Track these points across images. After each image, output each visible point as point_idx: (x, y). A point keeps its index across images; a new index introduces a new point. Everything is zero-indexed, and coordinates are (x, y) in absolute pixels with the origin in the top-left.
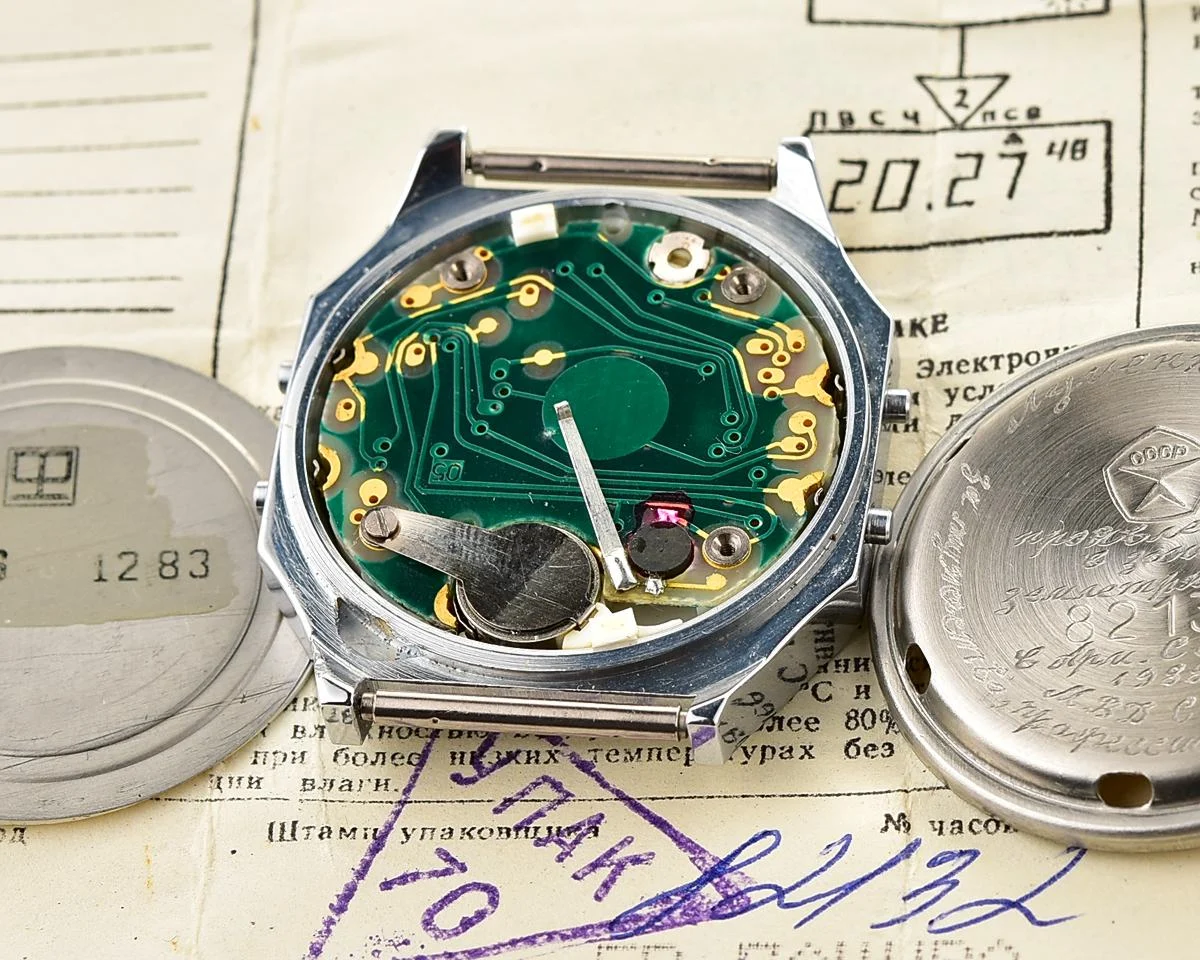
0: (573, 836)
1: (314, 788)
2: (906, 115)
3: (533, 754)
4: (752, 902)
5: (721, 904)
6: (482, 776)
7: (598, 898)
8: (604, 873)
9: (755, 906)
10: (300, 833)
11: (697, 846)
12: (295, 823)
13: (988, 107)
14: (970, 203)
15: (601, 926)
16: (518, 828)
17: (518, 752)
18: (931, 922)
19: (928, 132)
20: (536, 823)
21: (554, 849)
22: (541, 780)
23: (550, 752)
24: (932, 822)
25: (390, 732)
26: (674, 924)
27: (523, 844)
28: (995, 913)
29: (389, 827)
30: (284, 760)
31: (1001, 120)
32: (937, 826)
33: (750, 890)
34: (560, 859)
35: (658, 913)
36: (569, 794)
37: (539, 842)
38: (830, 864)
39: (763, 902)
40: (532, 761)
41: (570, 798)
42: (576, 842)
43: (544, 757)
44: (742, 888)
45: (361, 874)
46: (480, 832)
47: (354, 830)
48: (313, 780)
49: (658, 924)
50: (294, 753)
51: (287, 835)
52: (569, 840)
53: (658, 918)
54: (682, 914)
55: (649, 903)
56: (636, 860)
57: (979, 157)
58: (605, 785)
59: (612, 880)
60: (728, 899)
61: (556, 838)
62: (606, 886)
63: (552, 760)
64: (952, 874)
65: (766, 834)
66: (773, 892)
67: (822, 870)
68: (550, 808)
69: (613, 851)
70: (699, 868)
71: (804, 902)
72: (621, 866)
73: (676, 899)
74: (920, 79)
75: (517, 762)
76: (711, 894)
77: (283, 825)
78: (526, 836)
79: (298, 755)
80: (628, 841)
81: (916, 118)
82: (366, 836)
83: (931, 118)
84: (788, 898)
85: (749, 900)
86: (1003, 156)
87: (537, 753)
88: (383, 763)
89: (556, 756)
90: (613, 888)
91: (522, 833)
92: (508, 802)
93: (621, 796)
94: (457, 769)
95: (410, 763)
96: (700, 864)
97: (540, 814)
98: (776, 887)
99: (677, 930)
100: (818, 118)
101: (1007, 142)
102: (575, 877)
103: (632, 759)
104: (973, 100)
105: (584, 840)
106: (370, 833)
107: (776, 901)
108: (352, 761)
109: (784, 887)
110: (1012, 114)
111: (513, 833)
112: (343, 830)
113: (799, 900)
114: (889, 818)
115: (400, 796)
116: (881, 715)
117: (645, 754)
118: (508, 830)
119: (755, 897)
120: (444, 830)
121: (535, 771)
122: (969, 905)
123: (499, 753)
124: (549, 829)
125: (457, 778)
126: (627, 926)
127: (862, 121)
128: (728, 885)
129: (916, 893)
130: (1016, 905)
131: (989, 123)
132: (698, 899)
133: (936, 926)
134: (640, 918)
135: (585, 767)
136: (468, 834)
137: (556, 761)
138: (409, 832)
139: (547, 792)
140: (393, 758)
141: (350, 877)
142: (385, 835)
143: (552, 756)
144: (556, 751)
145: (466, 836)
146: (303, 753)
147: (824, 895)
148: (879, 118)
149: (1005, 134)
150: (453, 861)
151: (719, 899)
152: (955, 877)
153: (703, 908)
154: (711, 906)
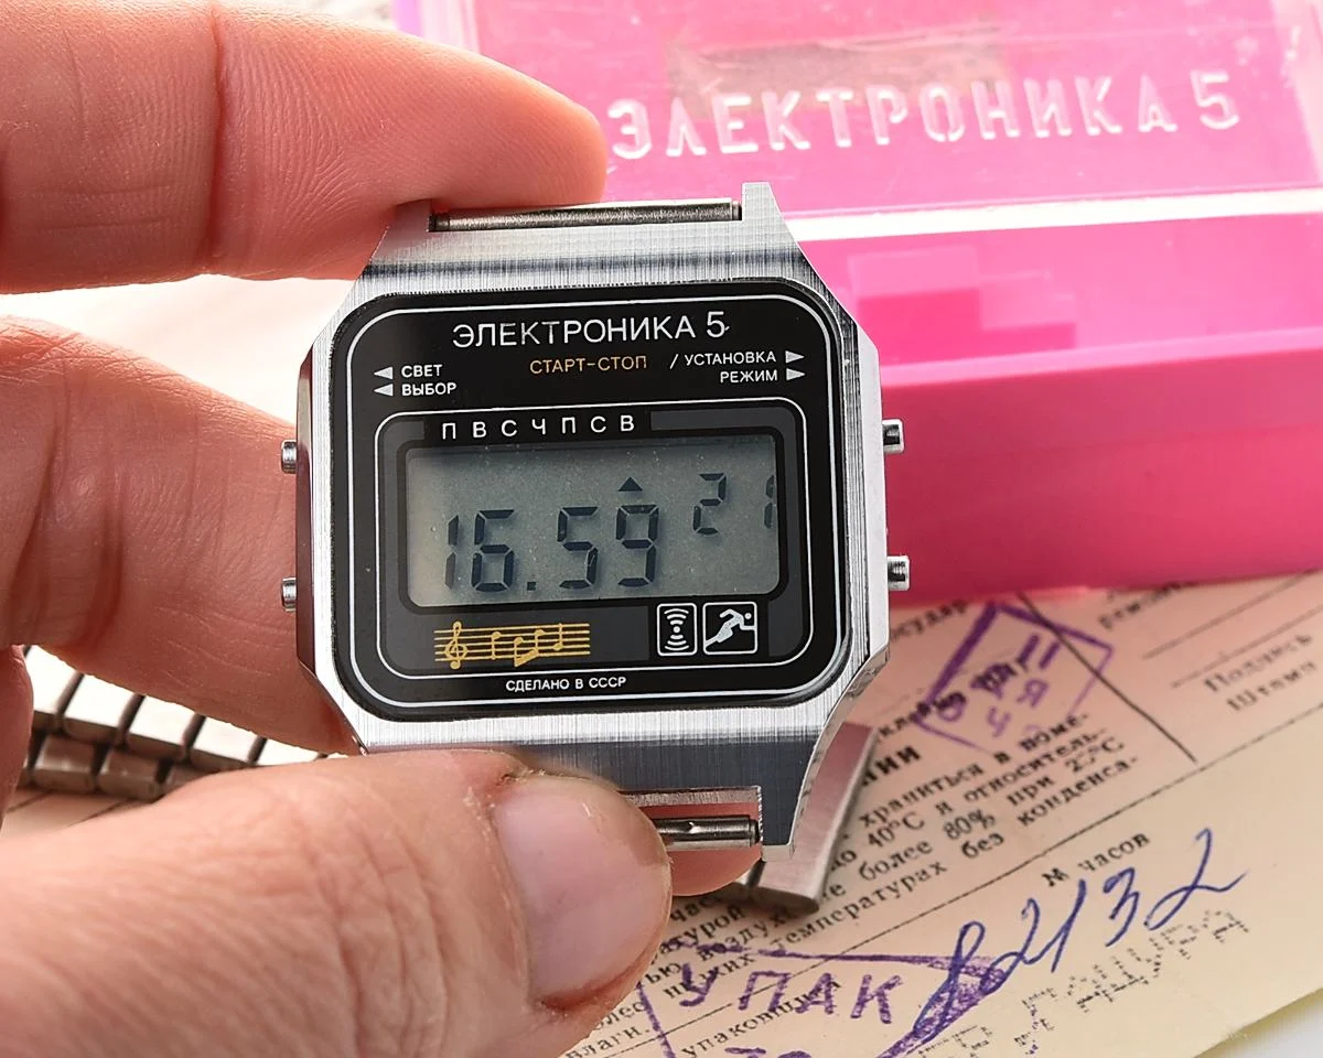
4: (1005, 970)
5: (982, 983)
7: (887, 1022)
9: (1008, 973)
15: (907, 1038)
18: (1146, 924)
26: (961, 1012)
28: (1185, 898)
33: (995, 962)
35: (942, 1010)
37: (800, 1010)
38: (1036, 922)
39: (1012, 967)
41: (789, 976)
44: (988, 966)
49: (949, 1017)
53: (946, 1013)
54: (960, 1002)
55: (928, 1007)
56: (888, 986)
59: (885, 1005)
60: (985, 978)
61: (810, 1002)
62: (884, 1012)
65: (967, 927)
66: (1013, 958)
69: (864, 989)
71: (1043, 953)
73: (946, 995)
76: (967, 981)
78: (784, 1011)
80: (868, 978)
84: (1028, 956)
85: (1000, 970)
96: (940, 966)
98: (1012, 954)
99: (965, 1016)
102: (854, 1017)
107: (1021, 963)
109: (1019, 950)
113: (1037, 954)
119: (1004, 966)
122: (1163, 902)
126: (927, 1029)
128: (975, 969)
129: (1116, 911)
130: (1193, 887)
132: (962, 987)
133: (1152, 924)
134: (930, 1021)
138: (690, 1050)
147: (1052, 942)
150: (746, 1051)
151: (977, 980)
152: (1133, 890)
153: (972, 991)
154: (977, 988)
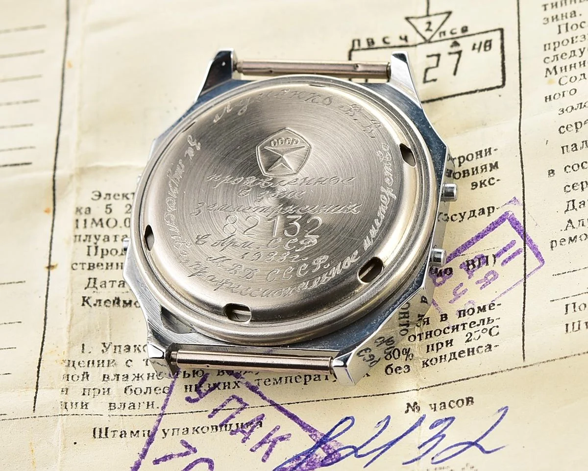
0: (250, 428)
1: (115, 408)
2: (401, 38)
3: (227, 384)
4: (342, 456)
5: (326, 458)
6: (202, 398)
7: (264, 460)
8: (266, 447)
9: (343, 458)
10: (110, 434)
11: (313, 428)
12: (107, 429)
13: (442, 29)
14: (435, 80)
16: (221, 426)
17: (219, 383)
18: (433, 458)
19: (412, 46)
20: (230, 422)
21: (240, 436)
22: (232, 398)
23: (235, 382)
24: (431, 405)
25: (153, 376)
27: (224, 434)
28: (465, 449)
29: (156, 429)
30: (99, 393)
31: (448, 35)
32: (433, 406)
33: (341, 449)
34: (244, 441)
35: (294, 466)
36: (246, 404)
37: (233, 433)
38: (380, 432)
39: (347, 456)
40: (227, 388)
41: (247, 406)
42: (251, 431)
43: (232, 385)
44: (336, 449)
45: (143, 456)
46: (202, 429)
47: (138, 432)
48: (114, 404)
50: (104, 389)
51: (103, 435)
52: (247, 430)
53: (294, 468)
54: (307, 465)
55: (289, 461)
56: (282, 439)
57: (438, 55)
58: (264, 398)
59: (271, 450)
60: (329, 455)
61: (241, 429)
62: (267, 454)
63: (236, 387)
64: (442, 431)
65: (347, 418)
66: (352, 450)
67: (376, 436)
68: (237, 413)
69: (270, 435)
70: (314, 440)
71: (368, 454)
72: (274, 442)
73: (303, 457)
74: (407, 19)
75: (219, 389)
76: (321, 453)
77: (101, 429)
78: (226, 430)
79: (106, 390)
80: (277, 428)
81: (406, 39)
82: (144, 436)
83: (414, 38)
84: (360, 452)
85: (340, 455)
86: (450, 53)
87: (229, 383)
88: (150, 393)
89: (239, 384)
90: (271, 454)
91: (223, 428)
92: (216, 411)
93: (273, 404)
94: (189, 394)
95: (164, 392)
96: (314, 438)
97: (232, 417)
98: (353, 447)
100: (356, 43)
101: (452, 46)
102: (252, 450)
103: (277, 383)
104: (434, 27)
105: (255, 429)
106: (146, 433)
107: (353, 454)
108: (134, 393)
109: (357, 447)
110: (454, 31)
111: (219, 428)
112: (132, 432)
113: (365, 453)
114: (409, 405)
115: (159, 411)
116: (403, 351)
117: (283, 380)
118: (216, 427)
119: (343, 453)
120: (184, 429)
121: (228, 393)
122: (452, 447)
123: (209, 385)
124: (237, 424)
125: (188, 399)
127: (379, 43)
128: (329, 448)
129: (424, 444)
130: (475, 444)
131: (443, 37)
132: (314, 457)
133: (435, 460)
135: (253, 389)
136: (196, 431)
137: (238, 387)
138: (166, 431)
139: (235, 404)
140: (155, 390)
141: (137, 458)
142: (154, 434)
143: (237, 384)
144: (239, 382)
145: (195, 432)
146: (109, 389)
147: (378, 449)
148: (387, 40)
149: (451, 42)
150: (189, 447)
151: (325, 456)
152: (444, 433)
153: (317, 461)
154: (321, 460)
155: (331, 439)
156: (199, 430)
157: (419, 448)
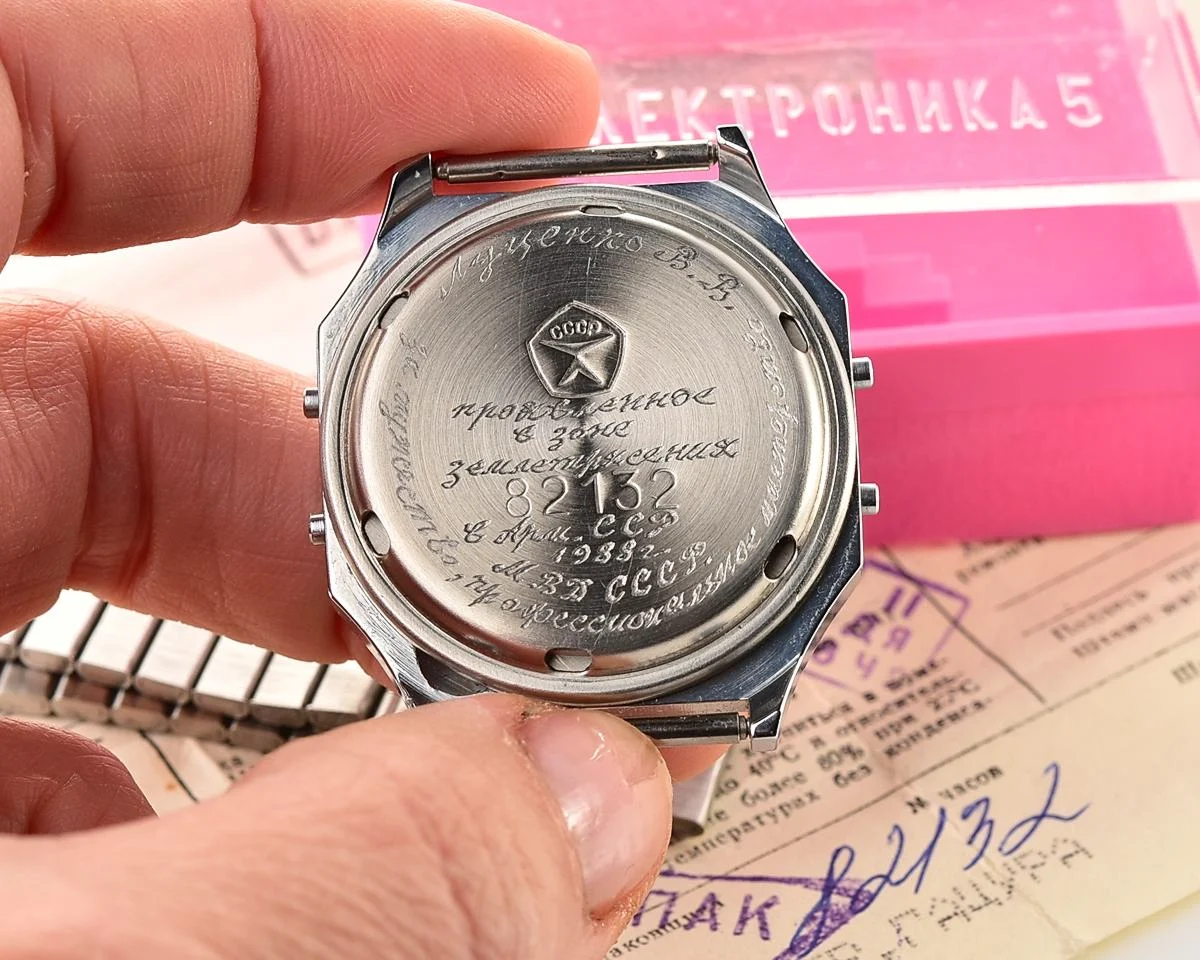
0: (707, 914)
4: (873, 891)
5: (853, 903)
7: (766, 939)
8: (754, 922)
9: (876, 894)
11: (800, 879)
15: (784, 954)
16: (662, 926)
20: (671, 919)
21: (702, 928)
26: (833, 930)
27: (676, 935)
28: (1035, 826)
32: (946, 795)
33: (864, 885)
34: (714, 929)
35: (816, 928)
36: (675, 893)
37: (688, 927)
38: (901, 847)
39: (880, 889)
41: (678, 895)
42: (713, 915)
44: (857, 887)
46: (637, 940)
49: (822, 935)
53: (819, 931)
54: (833, 920)
55: (803, 925)
56: (768, 905)
58: (693, 877)
59: (764, 923)
60: (855, 899)
61: (696, 919)
62: (764, 929)
65: (838, 850)
66: (879, 881)
67: (900, 852)
68: (671, 906)
69: (745, 910)
70: (816, 889)
71: (907, 876)
72: (761, 914)
73: (819, 914)
76: (839, 901)
78: (674, 928)
80: (749, 898)
84: (894, 878)
85: (868, 892)
90: (771, 928)
91: (668, 928)
93: (712, 878)
96: (813, 886)
97: (667, 913)
98: (879, 877)
99: (838, 932)
102: (736, 934)
105: (717, 911)
107: (887, 885)
109: (885, 872)
111: (662, 931)
114: (911, 804)
119: (872, 887)
122: (1015, 829)
124: (685, 916)
126: (802, 946)
128: (846, 890)
129: (973, 838)
130: (1043, 815)
132: (834, 907)
134: (805, 938)
135: (668, 874)
136: (631, 945)
145: (632, 948)
147: (915, 866)
151: (847, 901)
152: (989, 817)
153: (843, 911)
154: (847, 908)
155: (839, 880)
156: (634, 943)
157: (970, 842)
